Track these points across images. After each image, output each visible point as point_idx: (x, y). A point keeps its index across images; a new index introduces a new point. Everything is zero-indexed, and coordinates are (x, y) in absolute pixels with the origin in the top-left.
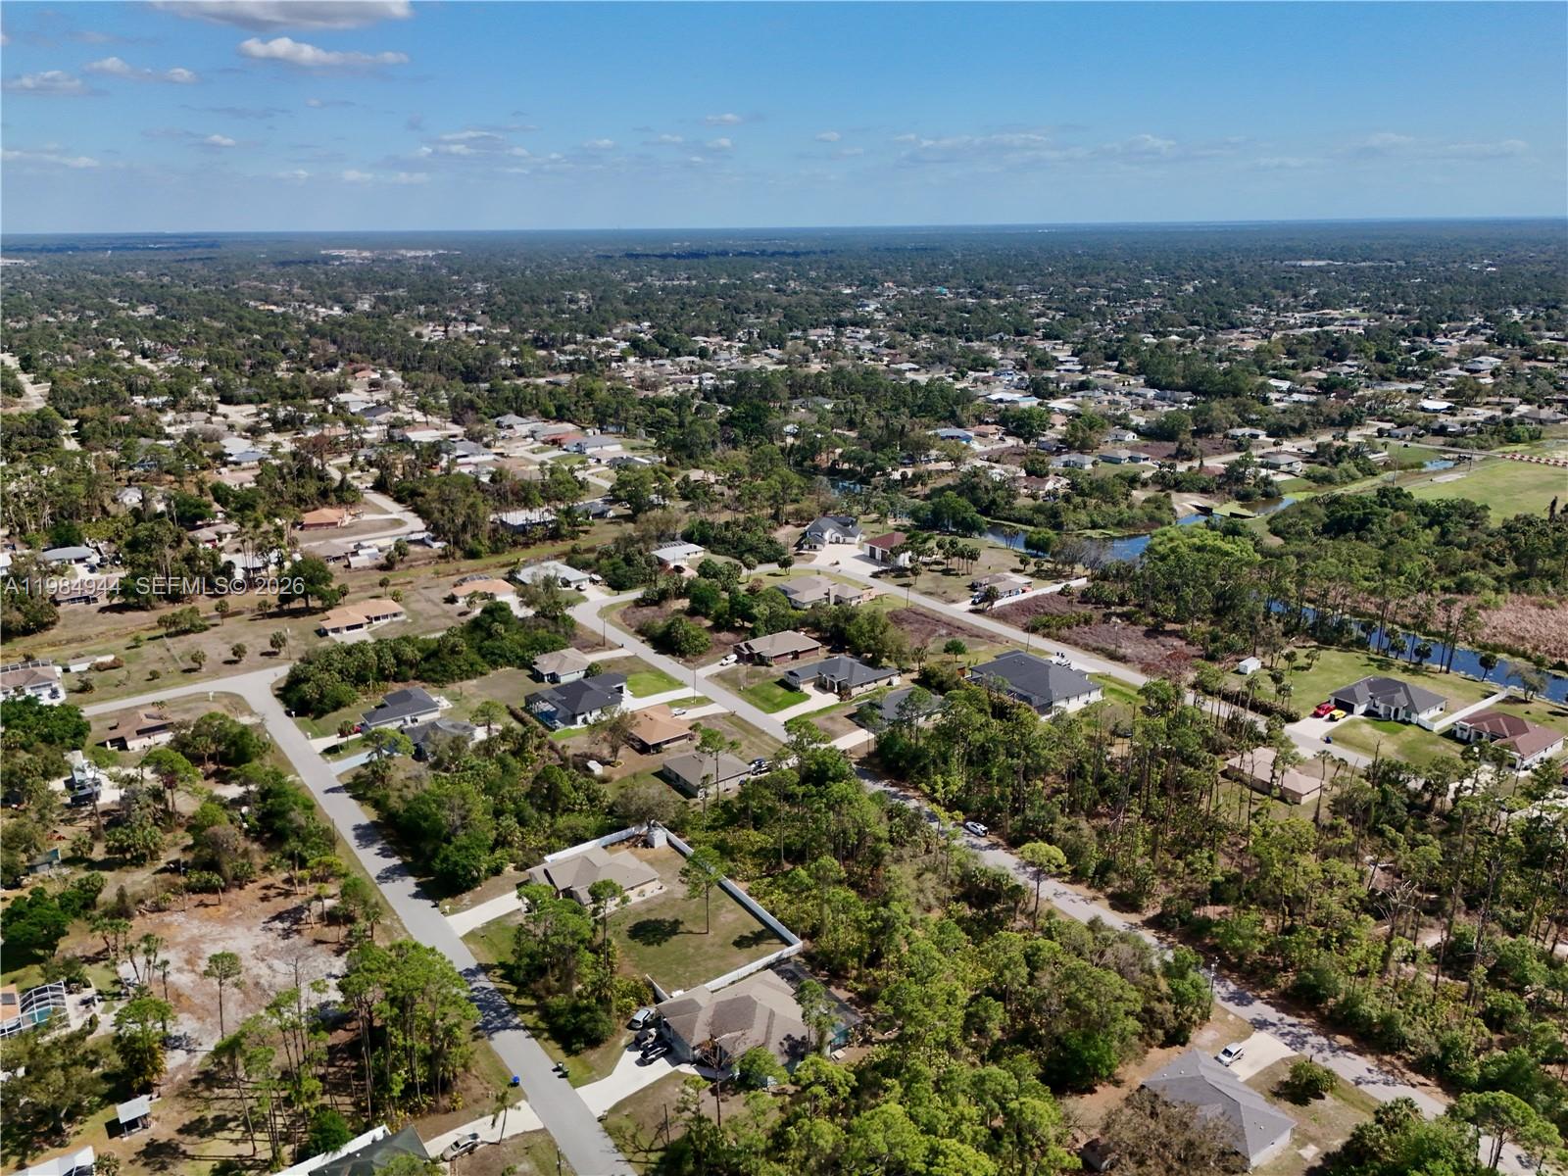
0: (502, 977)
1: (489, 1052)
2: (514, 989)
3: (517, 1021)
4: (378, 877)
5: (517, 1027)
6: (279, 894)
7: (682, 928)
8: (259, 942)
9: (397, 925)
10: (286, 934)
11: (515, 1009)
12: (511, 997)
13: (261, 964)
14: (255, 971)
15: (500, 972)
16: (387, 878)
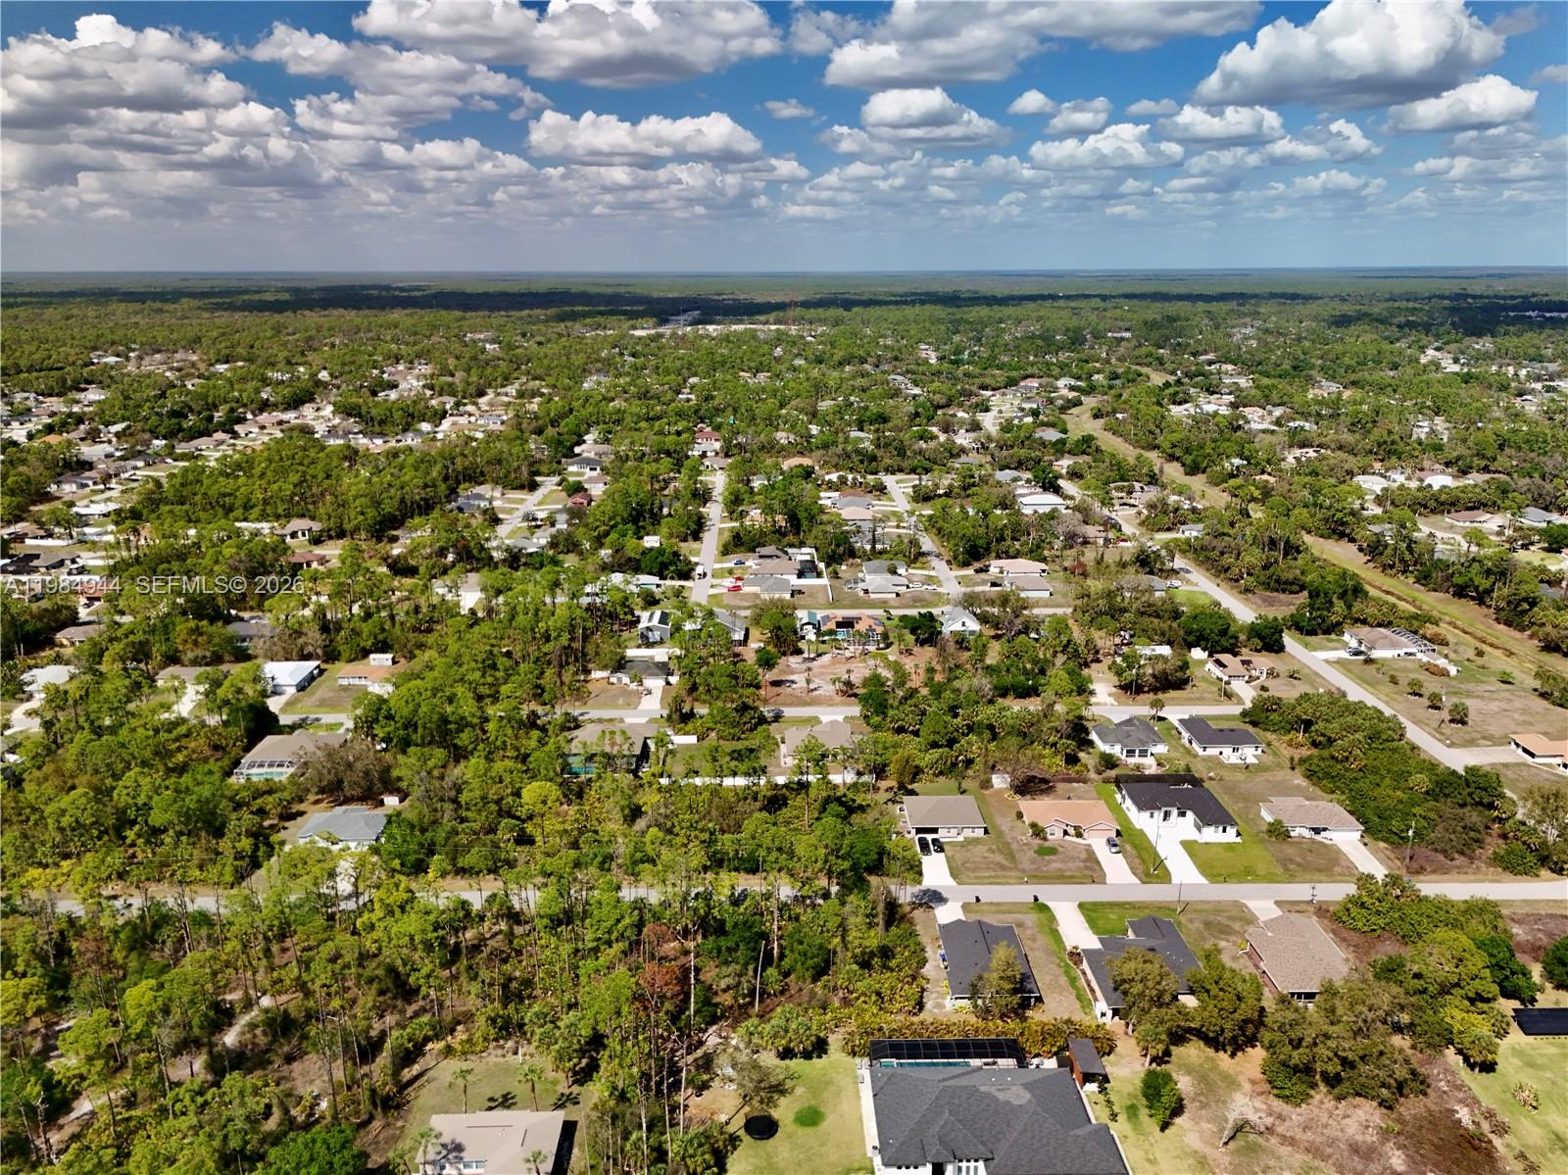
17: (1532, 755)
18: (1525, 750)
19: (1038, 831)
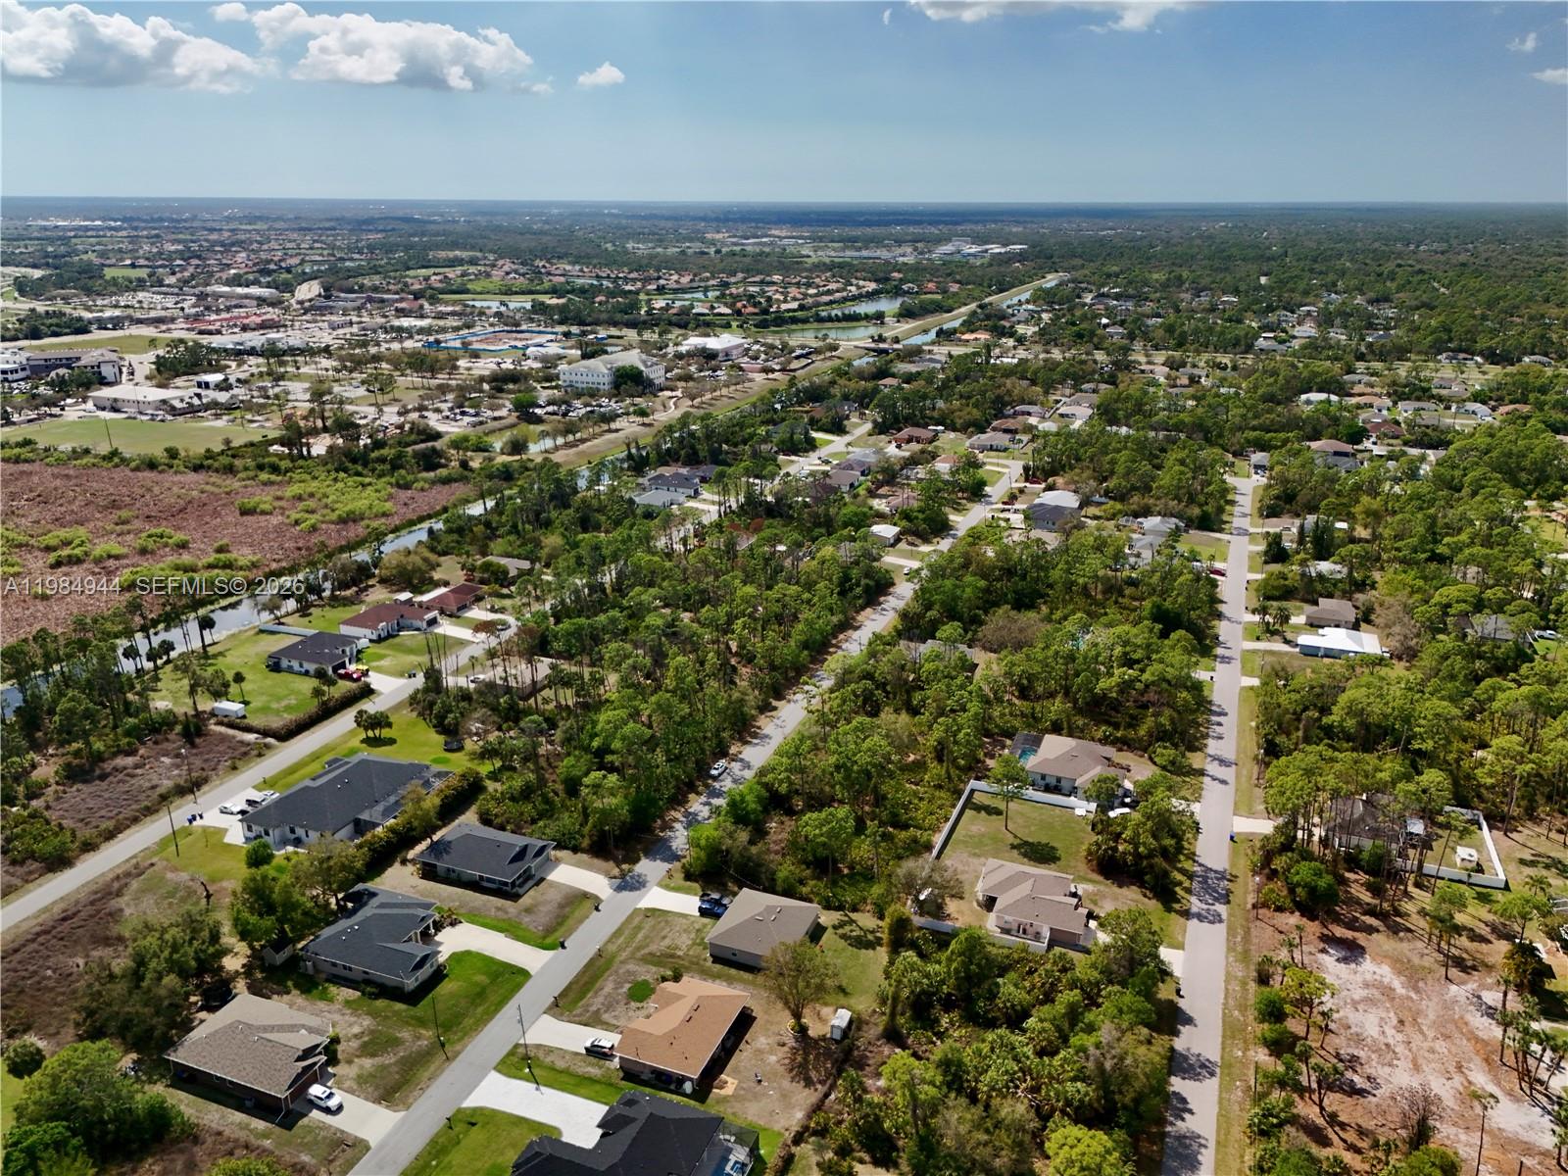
0: (1178, 901)
1: (1233, 864)
2: (1177, 889)
3: (1197, 868)
4: (1212, 1074)
5: (1200, 865)
6: (1343, 1126)
7: (1018, 841)
8: (1387, 1070)
9: (1231, 1002)
10: (1353, 1062)
11: (1191, 876)
12: (1187, 884)
13: (1391, 1041)
14: (1400, 1037)
15: (1177, 906)
16: (1203, 1066)
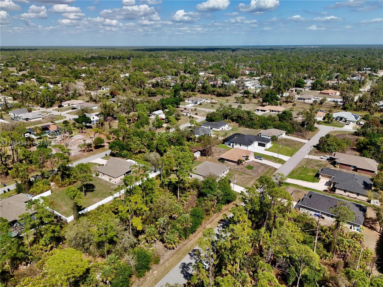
17: (264, 111)
18: (262, 111)
19: (239, 162)
